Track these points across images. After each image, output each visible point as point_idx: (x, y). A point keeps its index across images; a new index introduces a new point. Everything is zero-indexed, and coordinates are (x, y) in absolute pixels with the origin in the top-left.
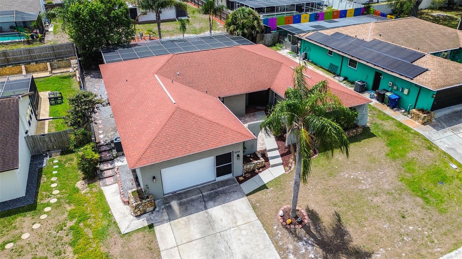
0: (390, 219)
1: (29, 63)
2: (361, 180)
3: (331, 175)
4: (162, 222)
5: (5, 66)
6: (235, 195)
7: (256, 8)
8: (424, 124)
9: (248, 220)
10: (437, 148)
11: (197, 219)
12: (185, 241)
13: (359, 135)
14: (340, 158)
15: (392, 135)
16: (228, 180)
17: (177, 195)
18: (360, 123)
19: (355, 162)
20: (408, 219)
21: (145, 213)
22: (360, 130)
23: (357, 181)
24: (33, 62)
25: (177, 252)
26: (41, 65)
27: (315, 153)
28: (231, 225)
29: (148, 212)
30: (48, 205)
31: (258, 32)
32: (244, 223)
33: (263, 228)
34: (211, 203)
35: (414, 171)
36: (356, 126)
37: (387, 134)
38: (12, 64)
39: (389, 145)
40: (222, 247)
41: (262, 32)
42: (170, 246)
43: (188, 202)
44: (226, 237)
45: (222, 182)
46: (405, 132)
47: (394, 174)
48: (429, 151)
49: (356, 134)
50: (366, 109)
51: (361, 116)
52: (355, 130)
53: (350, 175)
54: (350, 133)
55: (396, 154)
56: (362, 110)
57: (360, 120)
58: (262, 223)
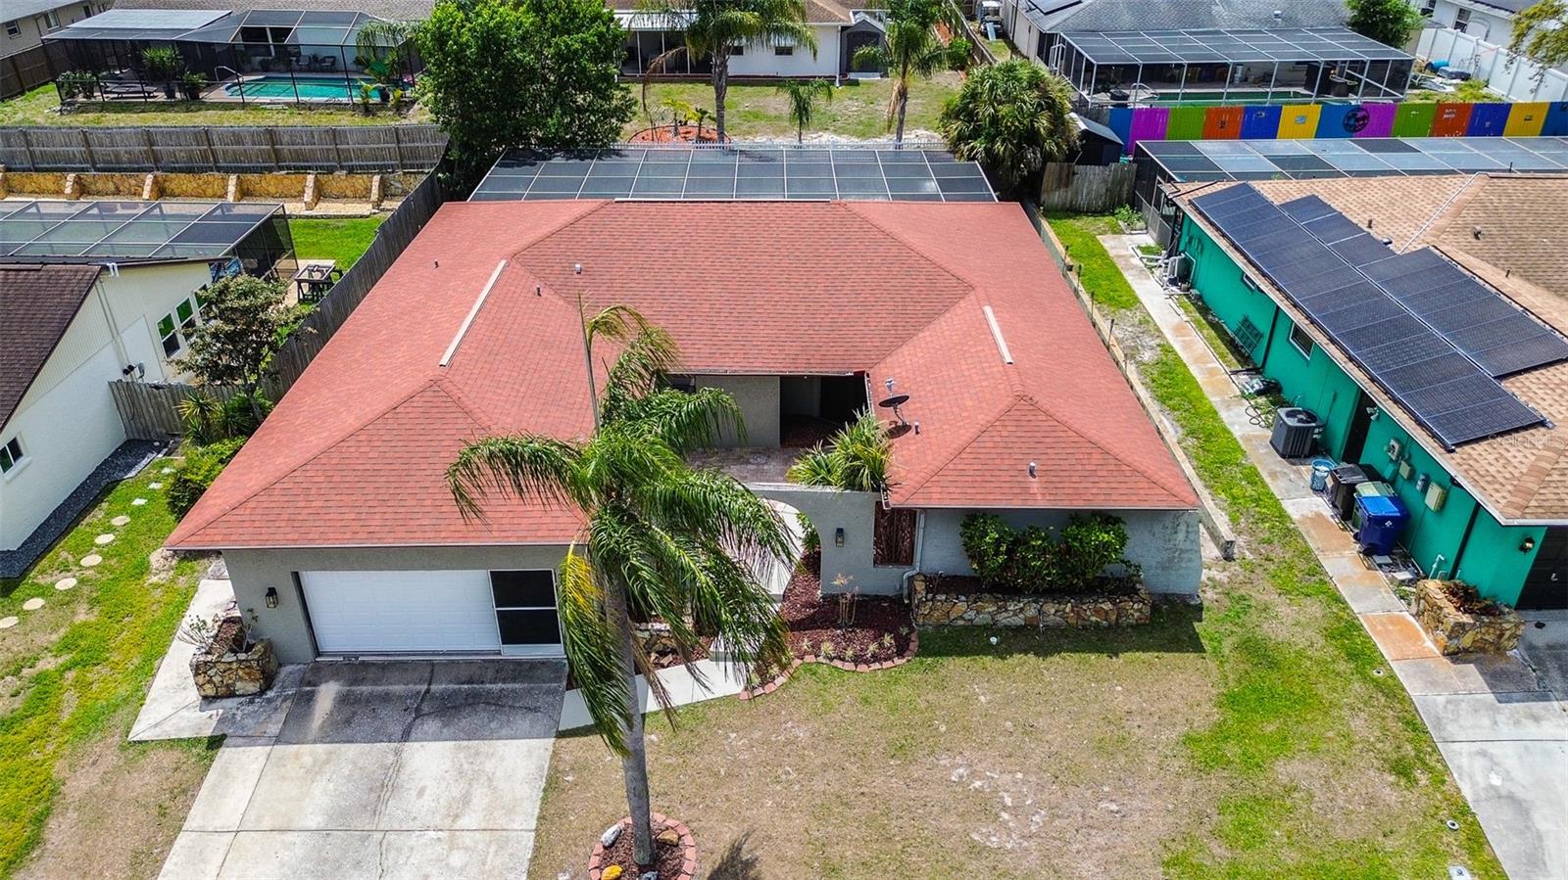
1: (331, 171)
2: (1005, 808)
3: (900, 750)
4: (251, 740)
5: (270, 170)
6: (523, 722)
7: (1098, 66)
8: (1455, 656)
9: (503, 822)
10: (1440, 777)
11: (354, 763)
12: (266, 824)
13: (1131, 626)
14: (982, 698)
15: (1273, 665)
16: (543, 663)
17: (356, 668)
18: (1155, 578)
19: (1029, 730)
21: (231, 695)
22: (1135, 610)
23: (985, 807)
24: (342, 168)
25: (223, 850)
26: (359, 181)
27: (900, 654)
28: (437, 821)
29: (243, 696)
30: (43, 592)
32: (483, 825)
33: (526, 864)
34: (431, 725)
35: (1259, 837)
36: (1125, 586)
37: (1257, 652)
38: (289, 168)
39: (1231, 701)
42: (218, 824)
43: (369, 700)
44: (392, 855)
45: (519, 663)
46: (1342, 666)
47: (1160, 826)
48: (1392, 778)
49: (1117, 619)
50: (1190, 529)
51: (1166, 555)
52: (1114, 605)
53: (973, 775)
54: (1088, 613)
55: (1232, 750)
56: (1168, 532)
57: (1164, 568)
58: (537, 849)
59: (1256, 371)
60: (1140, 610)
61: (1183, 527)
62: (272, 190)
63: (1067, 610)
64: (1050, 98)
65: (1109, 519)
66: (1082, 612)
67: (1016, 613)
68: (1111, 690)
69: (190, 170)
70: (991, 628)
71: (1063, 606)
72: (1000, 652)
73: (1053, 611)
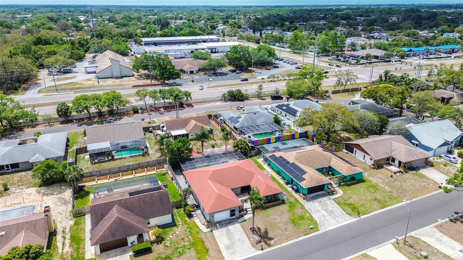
0: (282, 230)
1: (147, 167)
2: (277, 219)
3: (267, 217)
4: (215, 230)
5: (139, 169)
6: (236, 223)
8: (304, 199)
9: (240, 230)
10: (305, 208)
11: (225, 229)
12: (222, 235)
13: (280, 203)
14: (271, 211)
15: (292, 203)
16: (235, 218)
17: (219, 222)
18: (281, 199)
19: (276, 213)
20: (287, 230)
21: (210, 227)
22: (280, 201)
23: (275, 219)
24: (149, 166)
26: (152, 168)
27: (264, 210)
30: (180, 225)
31: (248, 150)
33: (244, 232)
34: (229, 225)
35: (294, 216)
36: (279, 200)
37: (290, 203)
38: (141, 168)
39: (290, 207)
40: (232, 237)
41: (250, 150)
42: (218, 236)
43: (222, 224)
45: (232, 219)
47: (288, 217)
48: (302, 209)
53: (273, 217)
54: (277, 203)
55: (291, 210)
56: (281, 194)
57: (281, 197)
59: (281, 176)
62: (139, 172)
63: (275, 203)
65: (277, 194)
67: (271, 204)
68: (281, 208)
70: (270, 206)
72: (271, 208)
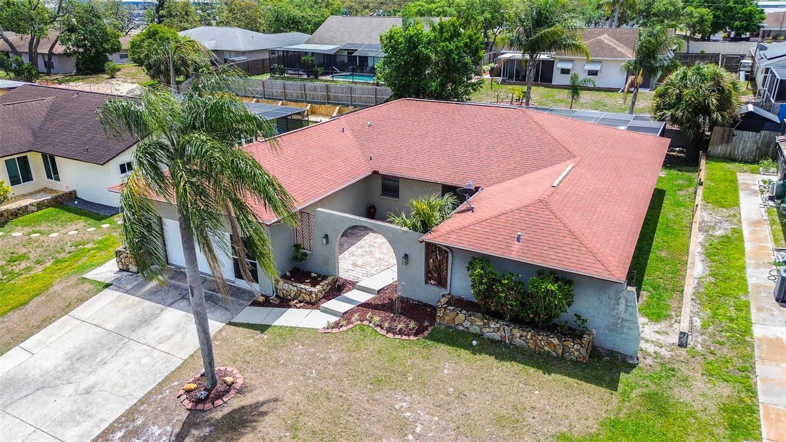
2: (413, 433)
3: (377, 382)
4: (119, 289)
5: (325, 104)
6: (219, 313)
11: (144, 309)
13: (571, 360)
14: (446, 371)
15: (664, 414)
16: (249, 292)
18: (604, 336)
19: (461, 396)
21: (128, 270)
22: (575, 349)
23: (402, 428)
24: (352, 105)
25: (73, 326)
27: (416, 335)
28: (152, 342)
29: (131, 272)
30: (112, 223)
31: (716, 123)
32: (167, 351)
33: (169, 374)
34: (184, 303)
37: (657, 402)
39: (613, 425)
40: (102, 356)
43: (171, 286)
44: (124, 350)
45: (239, 289)
49: (563, 354)
50: (629, 304)
51: (611, 320)
52: (560, 342)
53: (409, 409)
54: (542, 343)
56: (613, 302)
57: (611, 331)
58: (179, 368)
60: (578, 350)
61: (623, 301)
62: (323, 112)
63: (529, 337)
64: (721, 86)
65: (565, 280)
66: (538, 341)
67: (494, 330)
68: (531, 392)
69: (296, 101)
71: (525, 333)
73: (518, 335)
